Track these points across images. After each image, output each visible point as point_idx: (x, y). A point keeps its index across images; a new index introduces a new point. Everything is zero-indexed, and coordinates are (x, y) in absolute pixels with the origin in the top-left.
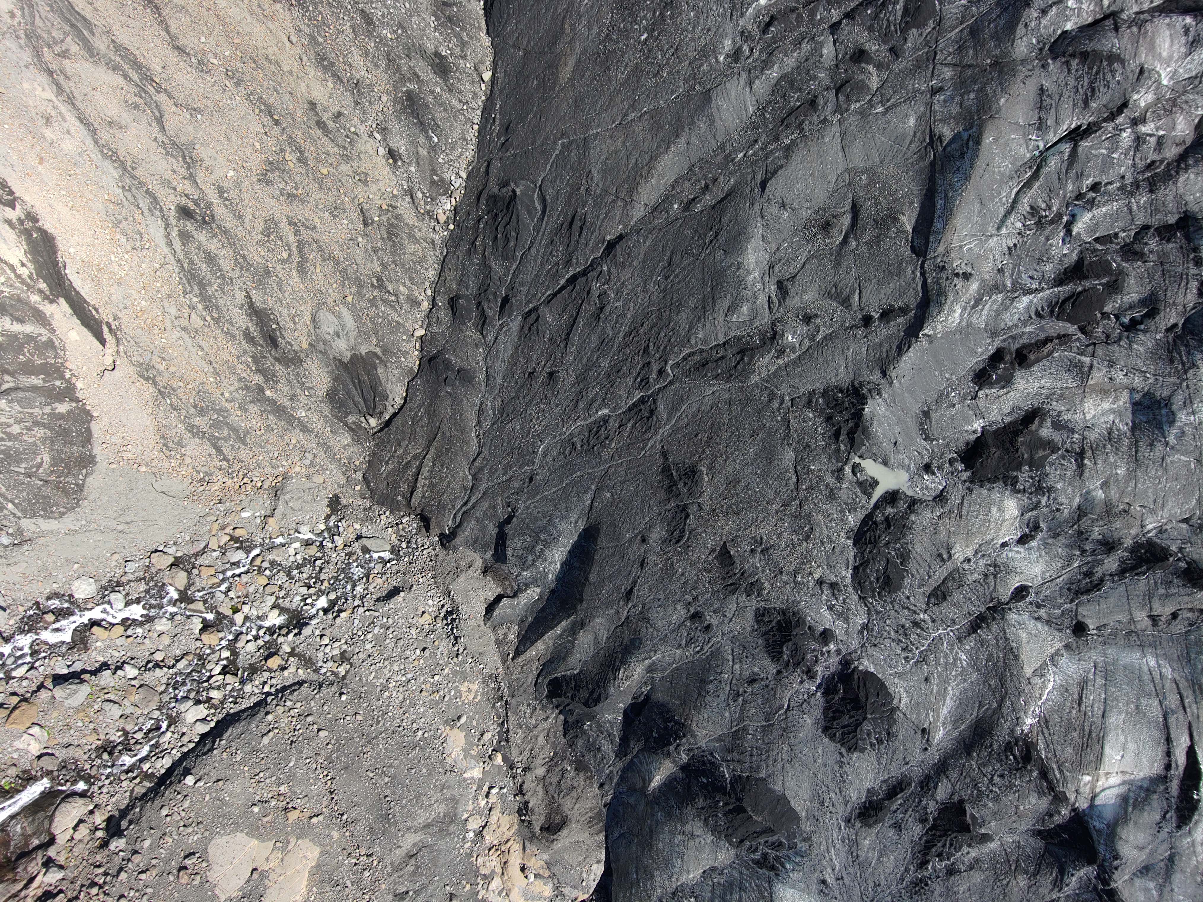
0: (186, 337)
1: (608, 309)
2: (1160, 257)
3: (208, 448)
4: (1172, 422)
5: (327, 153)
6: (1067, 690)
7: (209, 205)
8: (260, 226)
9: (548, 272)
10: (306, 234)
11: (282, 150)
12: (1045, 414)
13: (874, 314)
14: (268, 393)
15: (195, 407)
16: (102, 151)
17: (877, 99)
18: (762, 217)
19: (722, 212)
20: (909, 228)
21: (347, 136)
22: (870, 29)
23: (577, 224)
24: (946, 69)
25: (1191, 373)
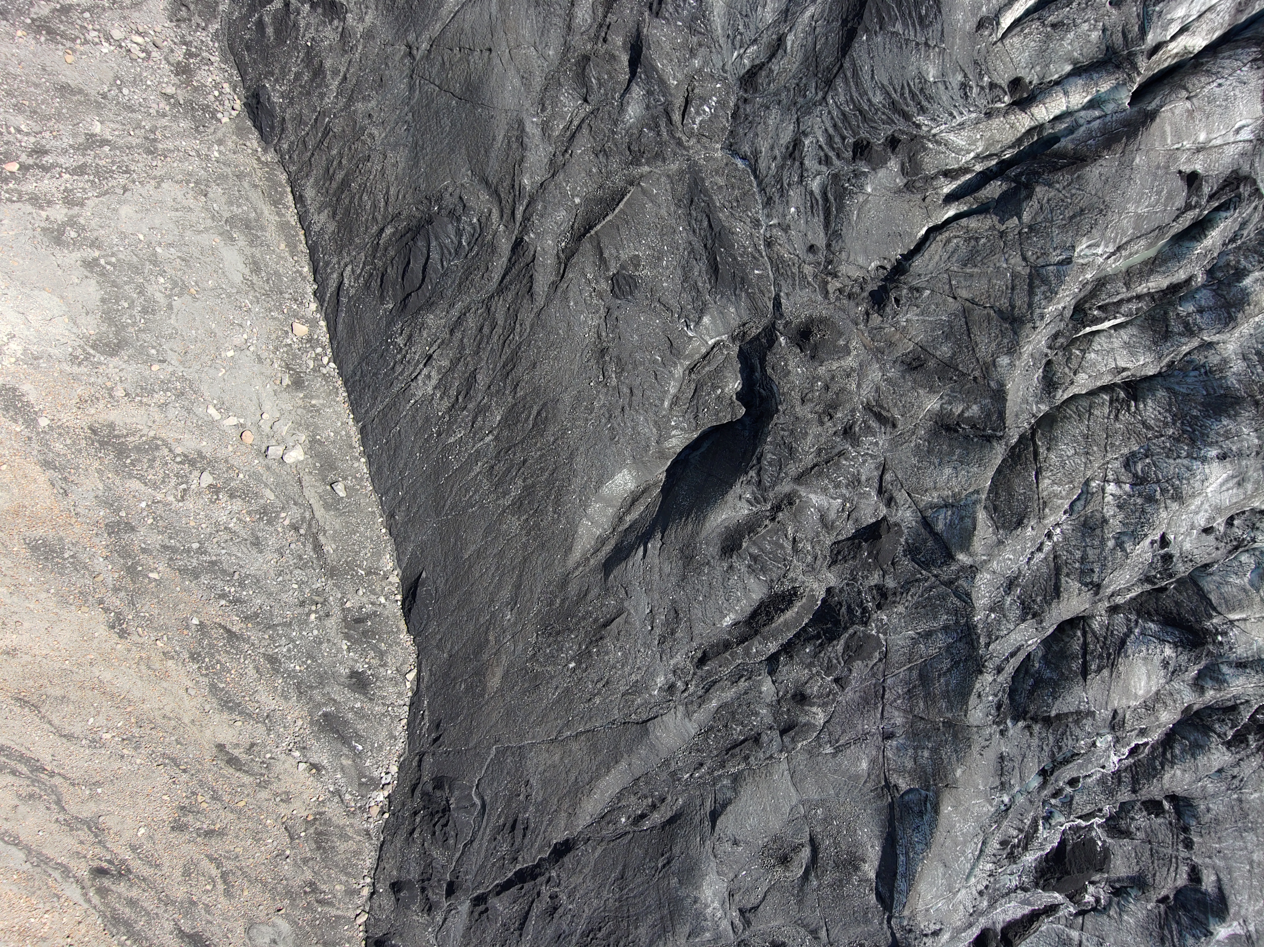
1: (561, 909)
2: (1147, 835)
5: (243, 785)
7: (123, 861)
8: (179, 871)
9: (494, 864)
10: (228, 865)
11: (193, 793)
17: (825, 737)
18: (715, 856)
19: (672, 839)
20: (872, 875)
21: (263, 762)
22: (810, 666)
23: (520, 827)
24: (896, 713)
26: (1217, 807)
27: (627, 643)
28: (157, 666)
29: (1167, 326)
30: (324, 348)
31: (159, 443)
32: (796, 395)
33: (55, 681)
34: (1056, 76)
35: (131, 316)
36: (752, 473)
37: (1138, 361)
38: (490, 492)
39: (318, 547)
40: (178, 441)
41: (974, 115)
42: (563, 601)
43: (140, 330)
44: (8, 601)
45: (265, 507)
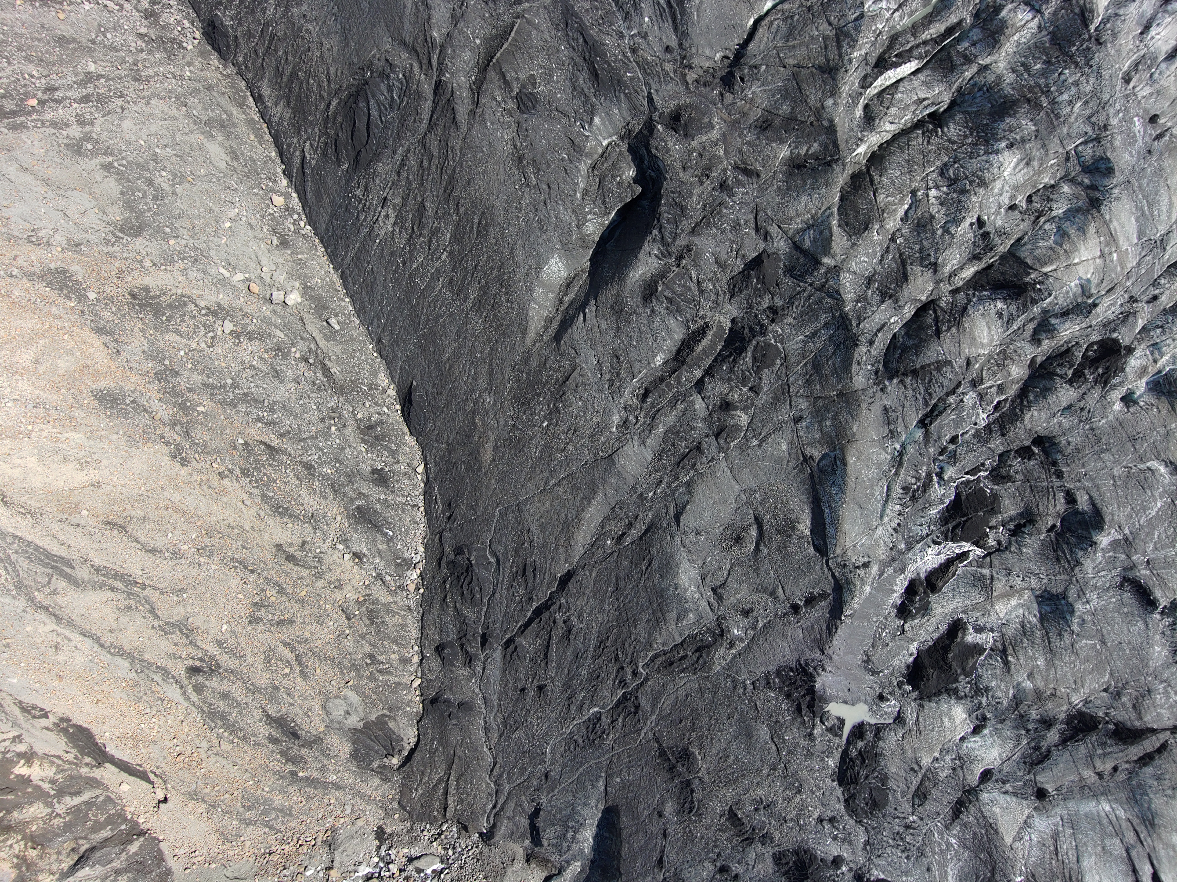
0: (221, 759)
1: (574, 631)
2: (1025, 476)
3: (262, 830)
4: (1072, 612)
5: (302, 578)
6: (1044, 845)
7: (212, 658)
8: (260, 659)
9: (515, 609)
10: (300, 648)
11: (262, 590)
12: (965, 623)
13: (799, 602)
14: (301, 774)
15: (244, 806)
16: (109, 652)
17: (750, 434)
18: (684, 547)
19: (649, 545)
20: (808, 532)
21: (315, 557)
22: (729, 380)
23: (530, 570)
24: (801, 400)
25: (1077, 569)
26: (1075, 439)
27: (584, 392)
28: (216, 485)
29: (952, 62)
30: (299, 214)
31: (186, 299)
32: (678, 165)
33: (136, 505)
35: (146, 204)
36: (655, 232)
37: (934, 91)
38: (454, 301)
39: (326, 372)
40: (201, 297)
42: (528, 374)
43: (155, 214)
44: (87, 444)
45: (278, 345)
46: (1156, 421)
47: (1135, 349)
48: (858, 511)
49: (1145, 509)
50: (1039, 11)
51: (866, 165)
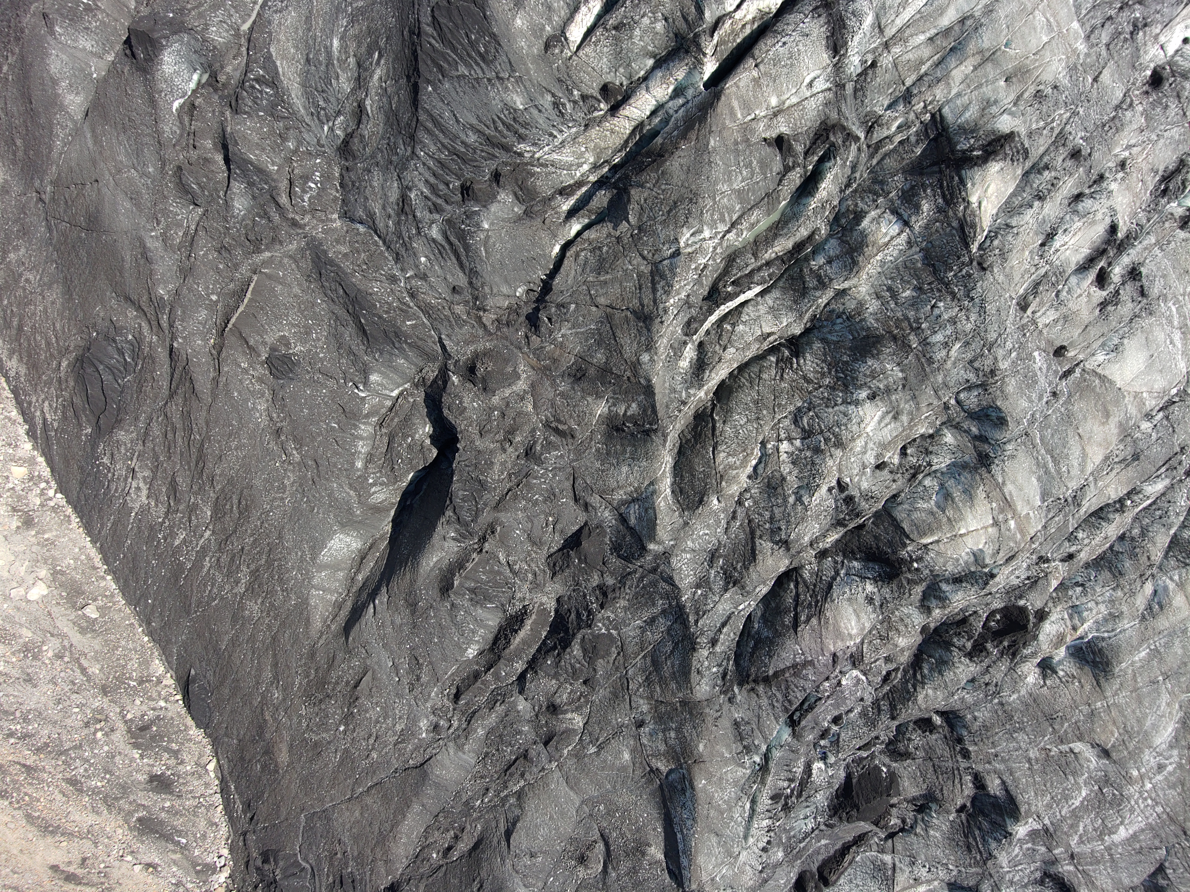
2: (927, 753)
17: (587, 738)
18: (517, 872)
19: (478, 864)
20: (661, 856)
21: (100, 873)
22: (556, 676)
23: (348, 881)
24: (642, 701)
25: (990, 863)
26: (983, 714)
27: (381, 697)
29: (804, 283)
30: (47, 481)
32: (474, 430)
34: (642, 73)
36: (449, 513)
37: (781, 323)
38: (225, 583)
39: (84, 670)
41: (574, 130)
42: (317, 671)
45: (25, 645)
46: (1078, 698)
47: (1048, 613)
48: (714, 840)
49: (1067, 798)
50: (906, 223)
51: (713, 401)
